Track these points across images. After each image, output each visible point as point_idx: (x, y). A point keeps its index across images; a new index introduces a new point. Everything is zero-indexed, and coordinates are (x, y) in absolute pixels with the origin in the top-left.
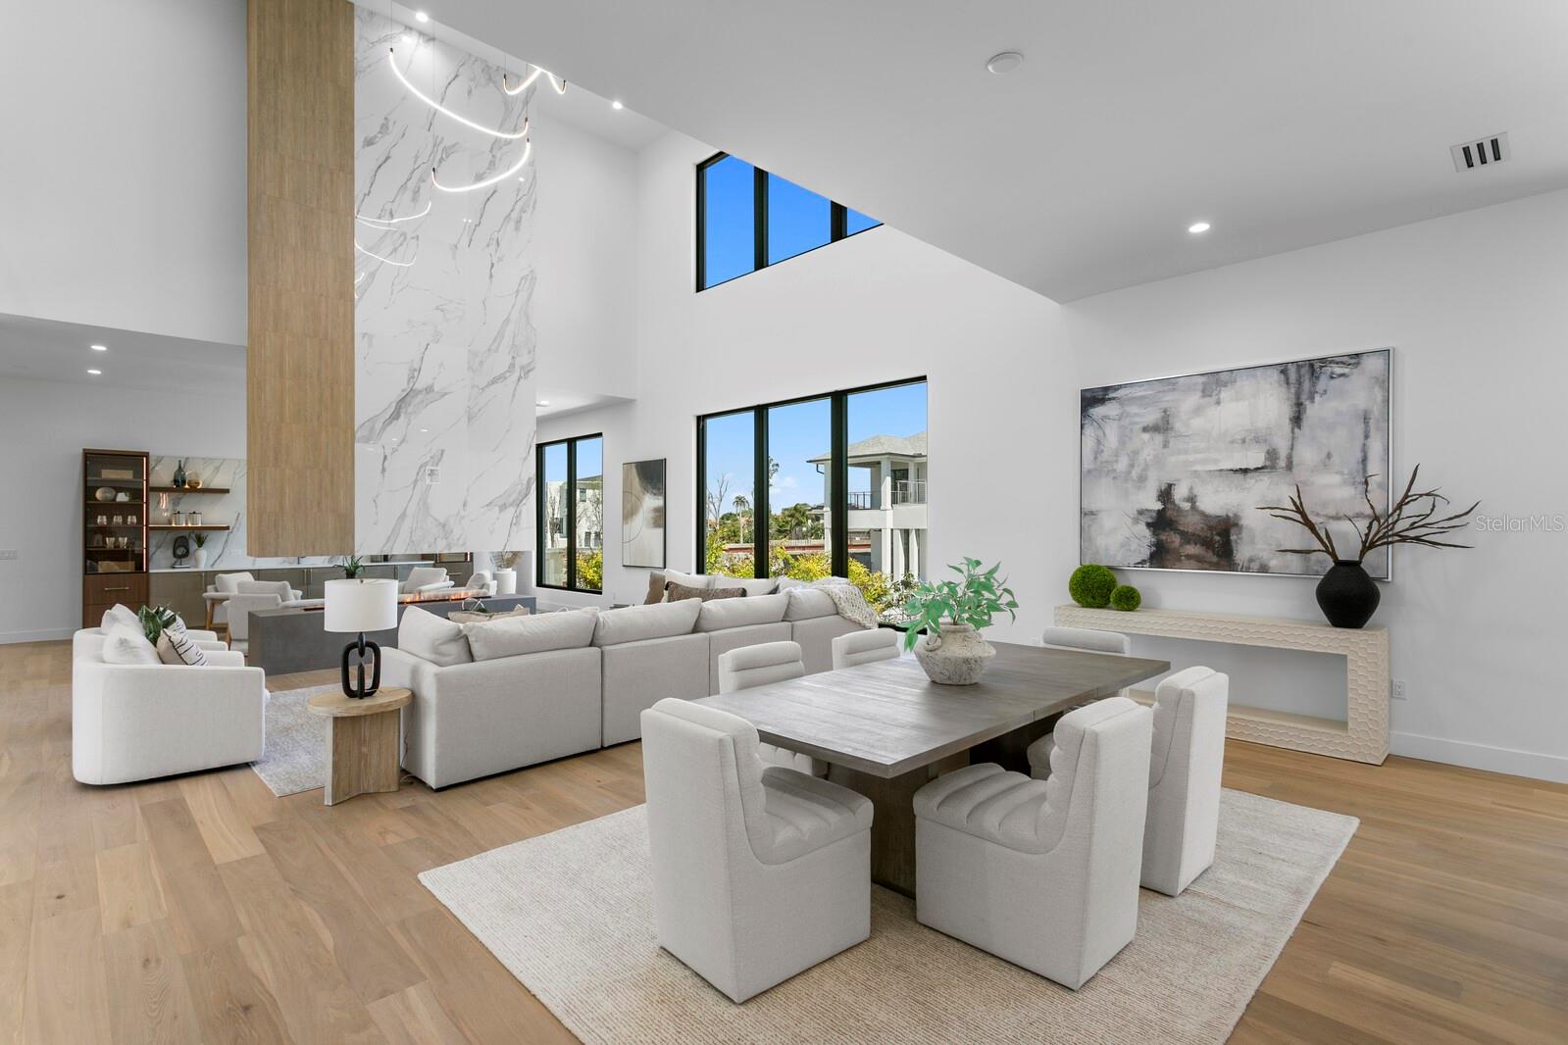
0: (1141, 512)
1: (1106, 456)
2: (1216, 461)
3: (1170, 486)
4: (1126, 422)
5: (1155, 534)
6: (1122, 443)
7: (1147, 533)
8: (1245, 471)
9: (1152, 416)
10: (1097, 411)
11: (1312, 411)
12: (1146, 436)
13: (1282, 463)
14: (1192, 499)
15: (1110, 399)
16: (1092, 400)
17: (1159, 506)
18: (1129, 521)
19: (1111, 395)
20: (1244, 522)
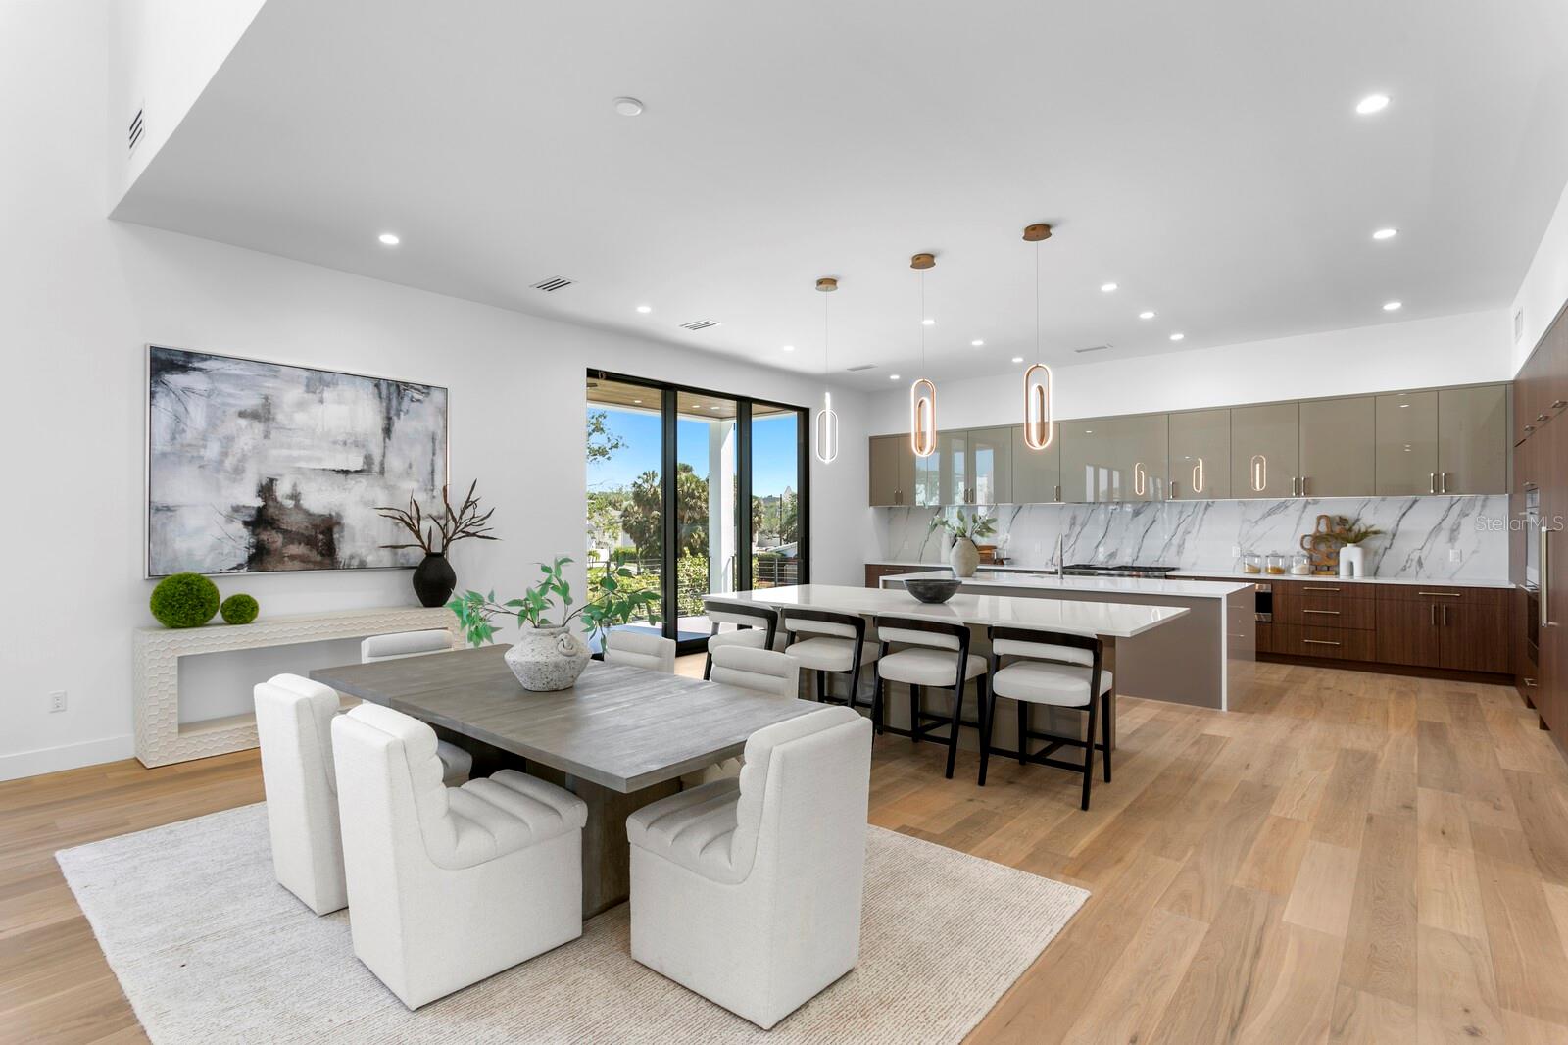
0: (237, 509)
1: (189, 436)
2: (319, 460)
3: (272, 481)
4: (217, 400)
5: (253, 534)
6: (212, 424)
7: (245, 532)
8: (346, 472)
9: (251, 401)
10: (176, 380)
11: (399, 425)
12: (243, 422)
13: (376, 468)
14: (295, 496)
15: (195, 369)
16: (165, 364)
17: (259, 503)
18: (222, 519)
19: (196, 364)
20: (345, 521)
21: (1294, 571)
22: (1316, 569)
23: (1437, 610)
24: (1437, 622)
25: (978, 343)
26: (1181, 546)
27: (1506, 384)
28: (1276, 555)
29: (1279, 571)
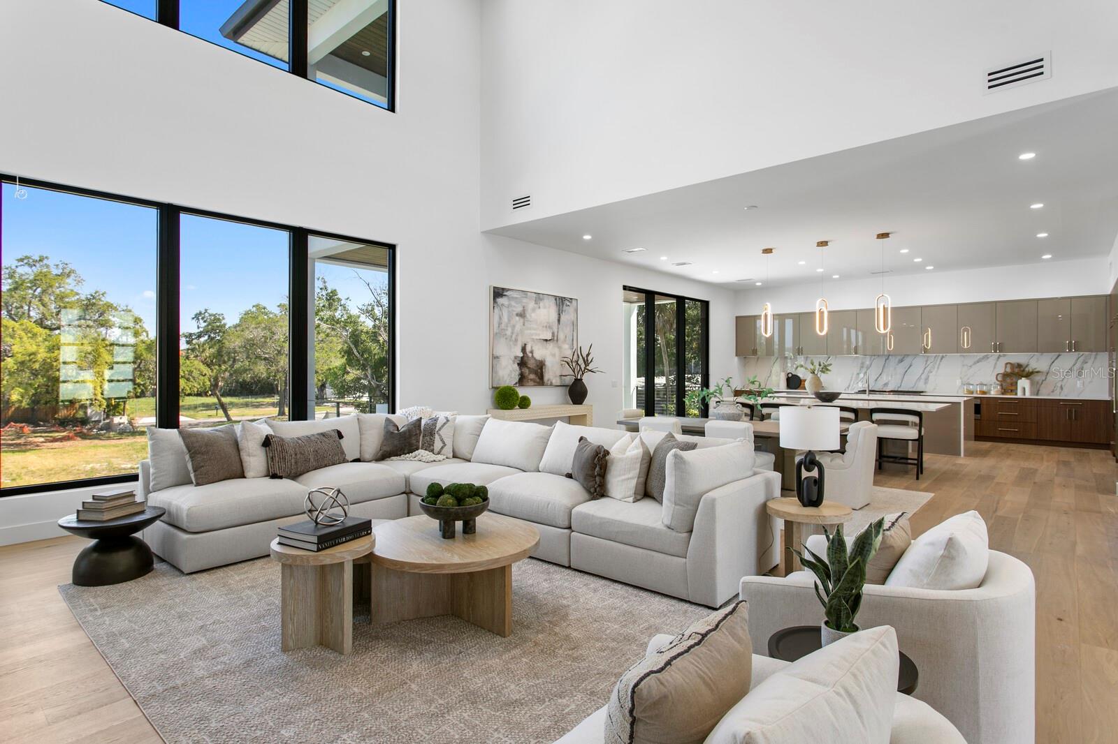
0: (516, 357)
1: (503, 326)
2: (539, 335)
3: (525, 344)
4: (510, 309)
5: (520, 369)
6: (509, 321)
8: (546, 340)
9: (519, 309)
10: (500, 300)
11: (563, 318)
12: (517, 318)
13: (556, 338)
14: (532, 352)
15: (505, 295)
16: (498, 293)
17: (521, 355)
18: (511, 362)
19: (505, 293)
21: (992, 392)
22: (1004, 391)
23: (1070, 411)
24: (1070, 417)
25: (820, 270)
26: (927, 379)
27: (1106, 296)
28: (982, 384)
29: (984, 393)
